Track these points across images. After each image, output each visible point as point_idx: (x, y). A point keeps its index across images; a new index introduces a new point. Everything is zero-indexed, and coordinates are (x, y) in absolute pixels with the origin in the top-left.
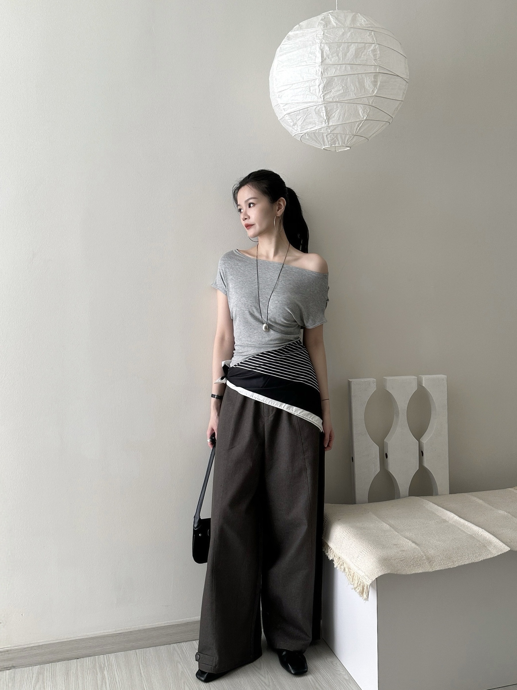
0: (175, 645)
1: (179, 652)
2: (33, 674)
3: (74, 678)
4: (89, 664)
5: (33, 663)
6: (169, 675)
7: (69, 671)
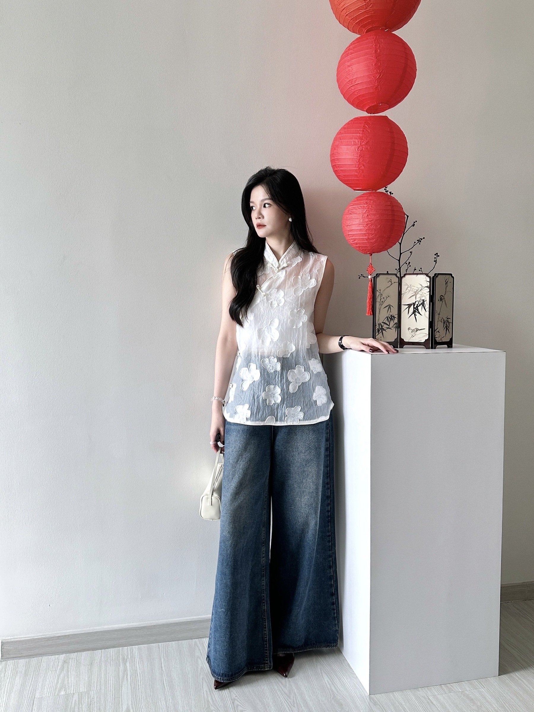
0: (197, 640)
1: (200, 648)
2: (59, 662)
3: (97, 668)
4: (113, 655)
5: (60, 652)
6: (189, 671)
7: (93, 661)
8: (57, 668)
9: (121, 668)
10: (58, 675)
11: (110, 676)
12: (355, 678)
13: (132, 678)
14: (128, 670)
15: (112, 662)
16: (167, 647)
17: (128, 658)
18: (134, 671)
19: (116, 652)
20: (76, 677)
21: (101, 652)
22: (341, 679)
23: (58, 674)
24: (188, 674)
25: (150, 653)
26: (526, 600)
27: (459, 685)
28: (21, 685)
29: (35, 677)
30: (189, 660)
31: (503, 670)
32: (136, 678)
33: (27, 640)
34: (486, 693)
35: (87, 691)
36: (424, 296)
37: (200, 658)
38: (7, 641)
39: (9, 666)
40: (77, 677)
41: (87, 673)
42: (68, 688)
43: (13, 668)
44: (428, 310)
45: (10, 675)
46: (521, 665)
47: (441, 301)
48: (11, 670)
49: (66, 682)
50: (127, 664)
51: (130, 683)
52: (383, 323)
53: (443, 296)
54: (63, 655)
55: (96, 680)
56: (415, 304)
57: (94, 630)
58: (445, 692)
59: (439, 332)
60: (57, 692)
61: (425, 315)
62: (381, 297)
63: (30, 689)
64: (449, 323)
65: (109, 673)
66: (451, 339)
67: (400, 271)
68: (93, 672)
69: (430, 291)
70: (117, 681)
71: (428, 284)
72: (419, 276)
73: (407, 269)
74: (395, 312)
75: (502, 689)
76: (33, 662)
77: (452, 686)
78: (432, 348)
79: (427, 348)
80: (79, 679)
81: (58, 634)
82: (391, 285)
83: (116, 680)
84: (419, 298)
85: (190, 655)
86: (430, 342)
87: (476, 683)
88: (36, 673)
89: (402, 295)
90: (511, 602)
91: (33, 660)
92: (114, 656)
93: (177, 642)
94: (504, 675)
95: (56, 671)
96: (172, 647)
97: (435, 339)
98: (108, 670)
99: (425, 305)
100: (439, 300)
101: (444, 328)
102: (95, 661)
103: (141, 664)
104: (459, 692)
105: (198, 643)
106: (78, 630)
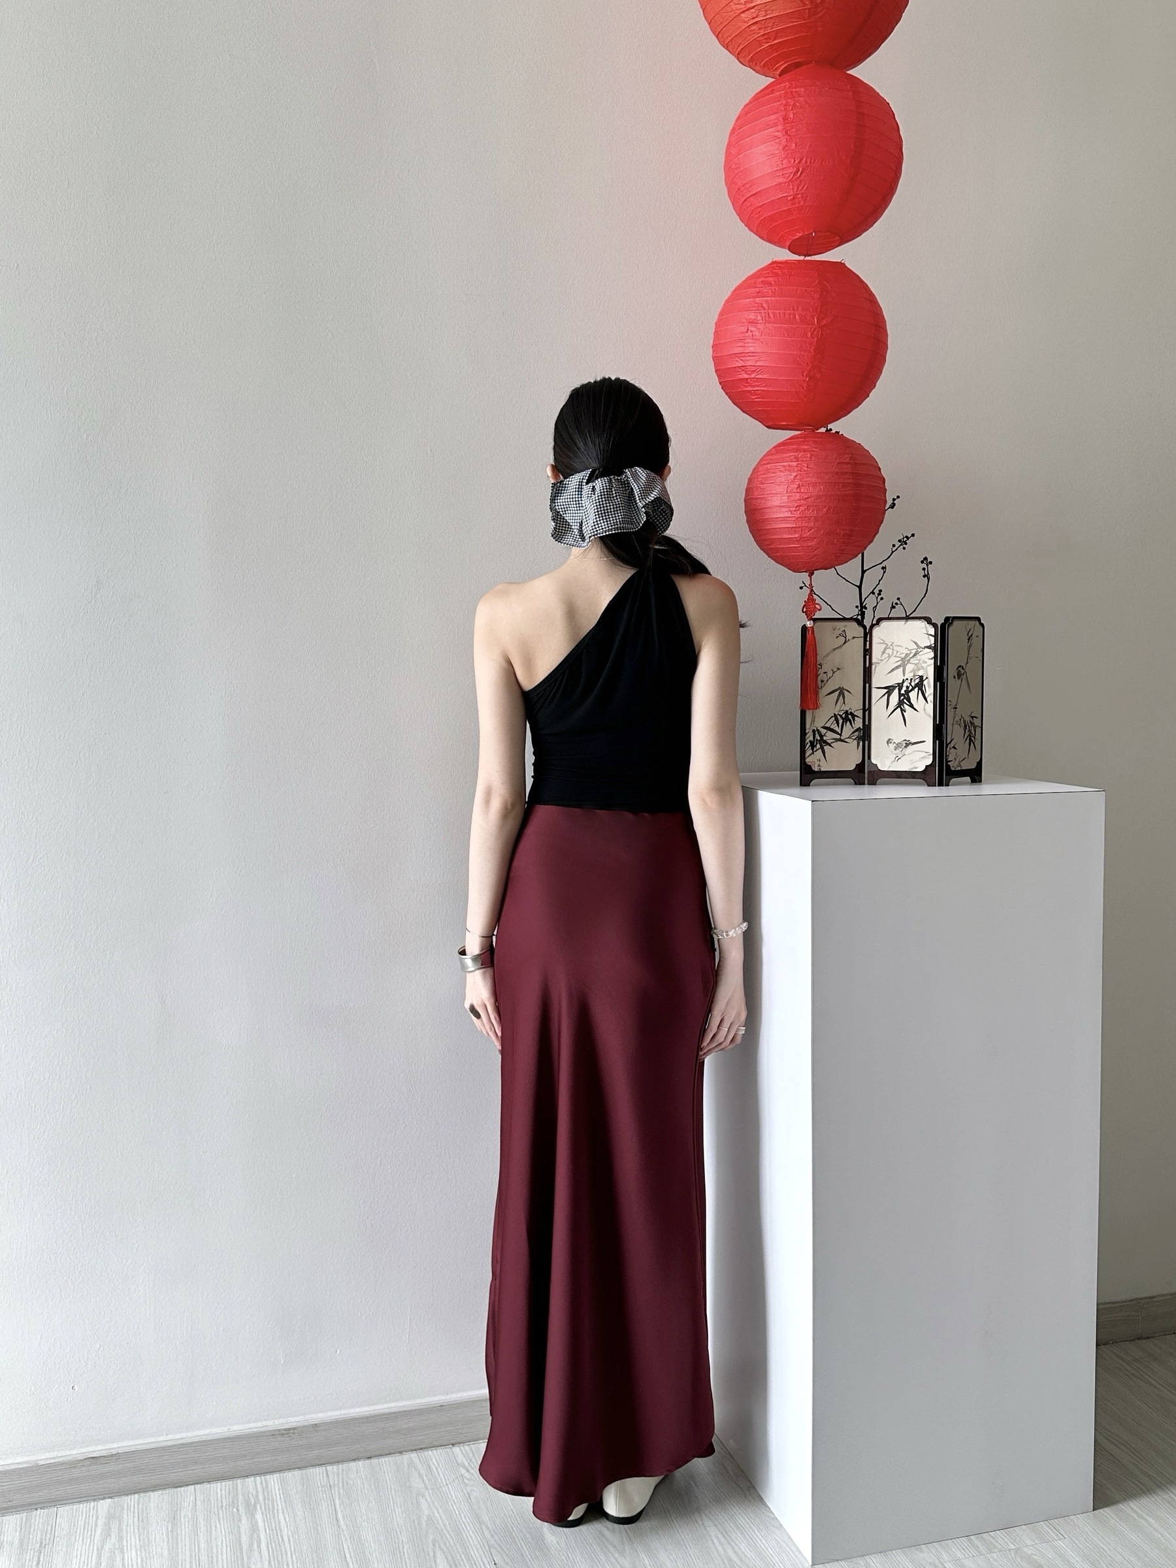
2: (97, 1518)
3: (189, 1528)
4: (222, 1495)
5: (99, 1494)
6: (400, 1525)
7: (177, 1511)
8: (95, 1532)
9: (245, 1524)
10: (98, 1548)
11: (220, 1544)
13: (272, 1547)
14: (260, 1529)
15: (220, 1511)
16: (345, 1472)
17: (258, 1500)
18: (275, 1532)
19: (229, 1489)
21: (193, 1490)
23: (97, 1544)
24: (399, 1533)
25: (307, 1488)
27: (1008, 1534)
29: (44, 1555)
30: (398, 1502)
31: (1102, 1499)
32: (280, 1546)
33: (23, 1468)
34: (1068, 1550)
36: (923, 668)
37: (423, 1496)
40: (142, 1549)
41: (165, 1541)
44: (930, 698)
46: (1139, 1484)
47: (959, 679)
49: (118, 1563)
50: (256, 1516)
51: (268, 1559)
52: (824, 727)
53: (963, 668)
54: (107, 1500)
55: (188, 1556)
56: (902, 685)
57: (178, 1438)
58: (979, 1552)
59: (955, 748)
61: (925, 709)
64: (975, 727)
65: (216, 1538)
66: (980, 764)
68: (179, 1537)
69: (935, 658)
70: (237, 1557)
71: (930, 640)
72: (912, 623)
73: (876, 606)
74: (854, 703)
75: (1104, 1539)
76: (37, 1520)
77: (993, 1538)
78: (941, 784)
79: (931, 784)
80: (147, 1555)
82: (845, 643)
83: (234, 1553)
84: (911, 672)
85: (399, 1488)
86: (937, 770)
87: (1045, 1527)
88: (47, 1545)
89: (873, 667)
91: (36, 1516)
92: (225, 1496)
93: (367, 1461)
94: (1106, 1509)
95: (93, 1537)
96: (357, 1473)
97: (949, 763)
98: (214, 1532)
99: (924, 689)
100: (956, 677)
101: (967, 739)
102: (182, 1512)
103: (288, 1513)
104: (1010, 1550)
105: (416, 1461)
106: (141, 1441)
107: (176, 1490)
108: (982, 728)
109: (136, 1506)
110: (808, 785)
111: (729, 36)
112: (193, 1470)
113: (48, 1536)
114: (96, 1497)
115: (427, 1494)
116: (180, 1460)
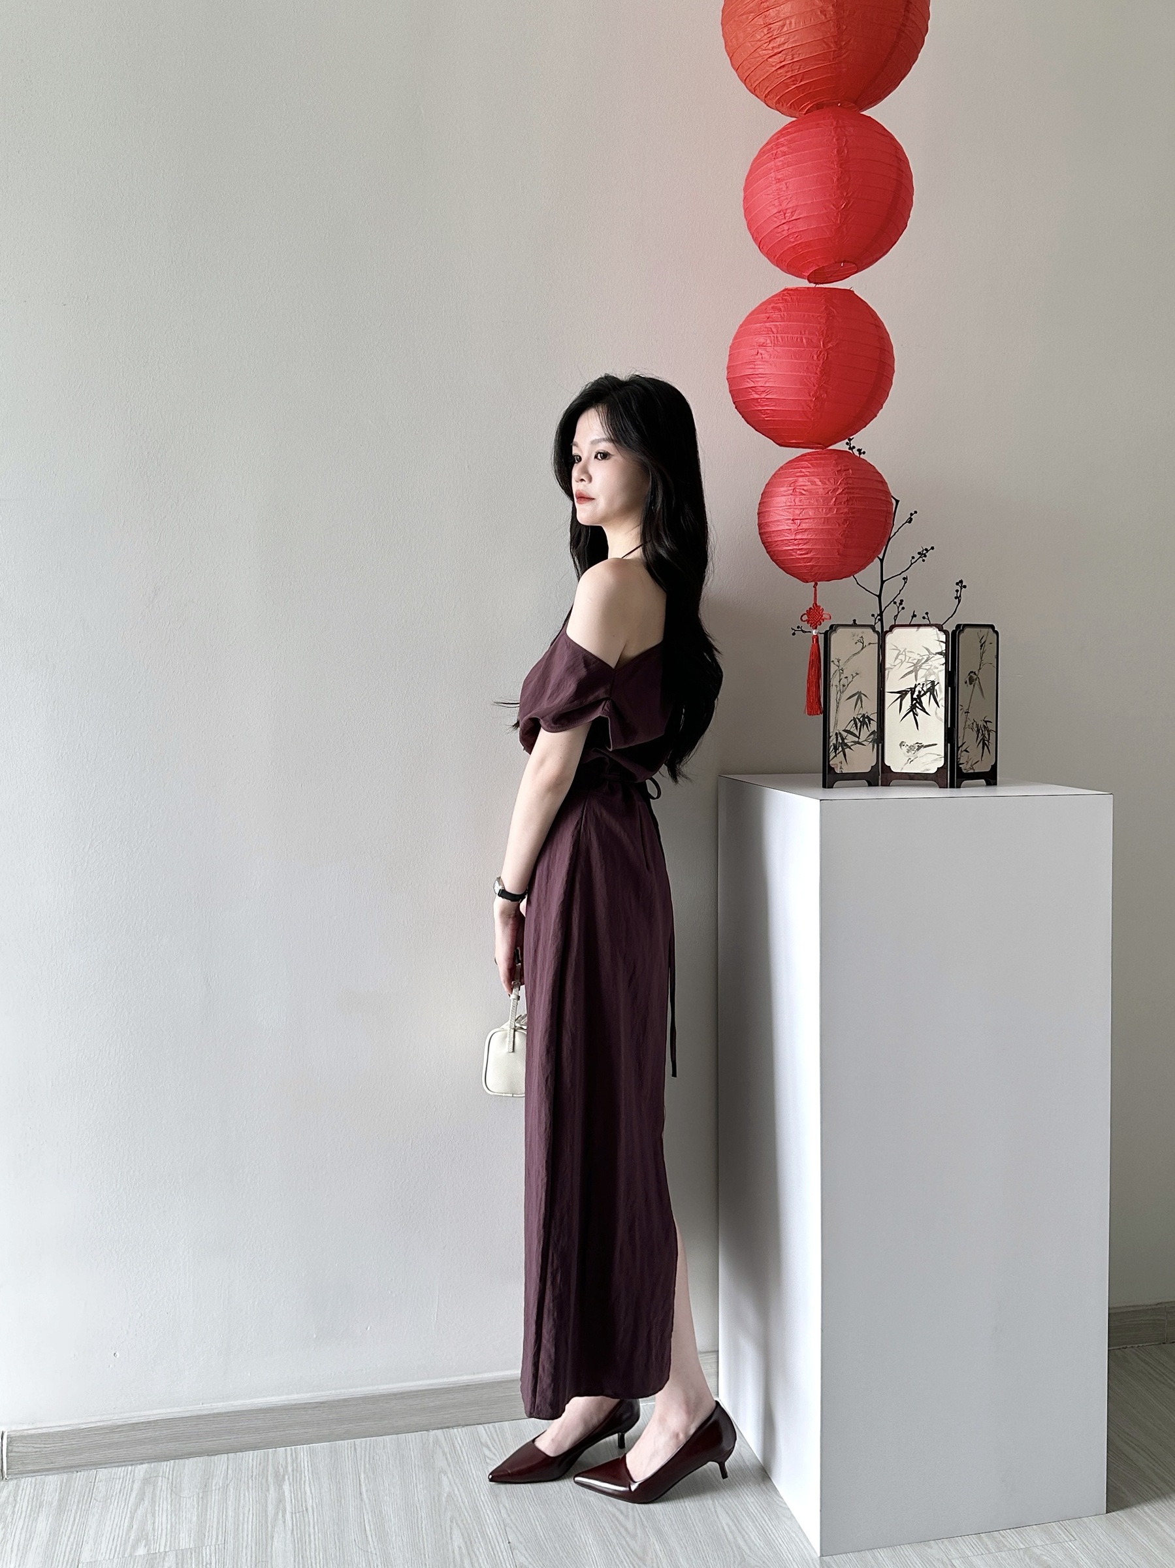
0: (437, 1432)
3: (218, 1496)
4: (253, 1466)
5: (136, 1459)
6: (420, 1501)
7: (208, 1479)
8: (130, 1495)
9: (272, 1494)
10: (131, 1512)
11: (246, 1512)
12: (788, 1518)
13: (296, 1517)
14: (287, 1500)
15: (250, 1480)
16: (372, 1447)
17: (287, 1471)
18: (300, 1502)
19: (261, 1459)
20: (171, 1515)
21: (226, 1459)
22: (757, 1520)
23: (131, 1508)
24: (418, 1508)
25: (335, 1461)
26: (1164, 1343)
27: (1019, 1535)
28: (50, 1534)
29: (80, 1516)
30: (421, 1478)
31: (1116, 1500)
32: (303, 1516)
33: (66, 1431)
34: (1078, 1552)
35: (195, 1545)
36: (934, 673)
37: (445, 1473)
38: (18, 1434)
39: (24, 1491)
40: (173, 1515)
41: (196, 1507)
42: (154, 1539)
43: (31, 1495)
44: (942, 703)
45: (26, 1512)
46: (1155, 1489)
47: (971, 684)
48: (28, 1500)
49: (149, 1527)
50: (284, 1486)
51: (291, 1528)
52: (845, 731)
53: (975, 674)
54: (144, 1465)
55: (215, 1523)
56: (915, 691)
57: (213, 1409)
58: (988, 1550)
59: (967, 752)
60: (129, 1550)
61: (936, 713)
62: (840, 676)
63: (70, 1544)
64: (990, 732)
65: (244, 1507)
66: (994, 767)
67: (881, 620)
68: (209, 1505)
69: (946, 663)
70: (262, 1525)
71: (941, 647)
72: (922, 630)
73: (897, 615)
74: (871, 708)
75: (1115, 1542)
76: (77, 1483)
77: (1003, 1537)
78: (952, 786)
79: (942, 786)
80: (177, 1520)
81: (134, 1417)
82: (862, 649)
83: (259, 1522)
84: (923, 677)
85: (423, 1465)
86: (949, 772)
87: (1057, 1528)
88: (83, 1507)
89: (887, 672)
90: (1132, 1347)
91: (76, 1478)
92: (256, 1466)
93: (394, 1436)
94: (1118, 1512)
95: (127, 1501)
96: (384, 1449)
97: (960, 766)
98: (242, 1501)
99: (935, 693)
100: (968, 682)
101: (979, 743)
102: (214, 1480)
103: (315, 1485)
104: (1019, 1549)
105: (441, 1438)
106: (178, 1409)
107: (209, 1457)
108: (996, 732)
109: (171, 1472)
110: (832, 787)
111: (757, 80)
112: (227, 1439)
113: (86, 1498)
114: (134, 1463)
115: (449, 1472)
116: (214, 1429)
